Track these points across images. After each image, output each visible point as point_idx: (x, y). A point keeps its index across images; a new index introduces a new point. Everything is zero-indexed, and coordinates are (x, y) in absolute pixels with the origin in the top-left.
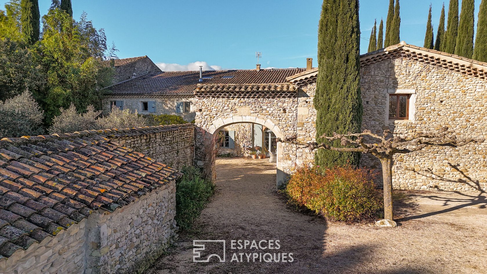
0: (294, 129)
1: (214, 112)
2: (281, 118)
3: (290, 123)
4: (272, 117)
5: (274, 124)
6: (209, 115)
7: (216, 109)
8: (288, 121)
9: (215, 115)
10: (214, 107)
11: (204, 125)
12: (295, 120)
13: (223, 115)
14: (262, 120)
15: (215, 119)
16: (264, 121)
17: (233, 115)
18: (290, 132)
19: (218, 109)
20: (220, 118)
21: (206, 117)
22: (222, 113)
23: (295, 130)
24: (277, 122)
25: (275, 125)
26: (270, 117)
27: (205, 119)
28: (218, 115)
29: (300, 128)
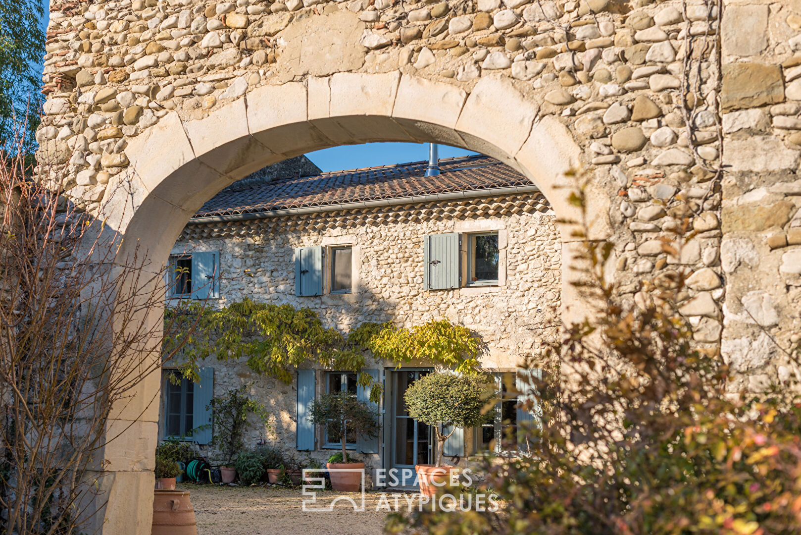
0: (694, 129)
1: (139, 81)
2: (584, 58)
3: (657, 82)
4: (519, 56)
5: (529, 111)
6: (112, 103)
7: (149, 60)
8: (645, 70)
9: (142, 101)
10: (139, 48)
11: (83, 177)
12: (697, 54)
13: (188, 90)
14: (444, 87)
15: (143, 121)
16: (456, 95)
17: (253, 78)
18: (660, 157)
19: (163, 56)
20: (173, 115)
21: (94, 119)
22: (183, 79)
23: (700, 136)
24: (556, 94)
25: (540, 115)
26: (498, 57)
27: (89, 133)
28: (164, 92)
29: (752, 117)
